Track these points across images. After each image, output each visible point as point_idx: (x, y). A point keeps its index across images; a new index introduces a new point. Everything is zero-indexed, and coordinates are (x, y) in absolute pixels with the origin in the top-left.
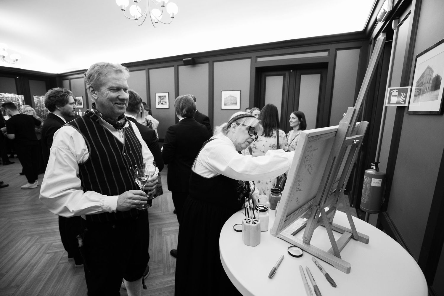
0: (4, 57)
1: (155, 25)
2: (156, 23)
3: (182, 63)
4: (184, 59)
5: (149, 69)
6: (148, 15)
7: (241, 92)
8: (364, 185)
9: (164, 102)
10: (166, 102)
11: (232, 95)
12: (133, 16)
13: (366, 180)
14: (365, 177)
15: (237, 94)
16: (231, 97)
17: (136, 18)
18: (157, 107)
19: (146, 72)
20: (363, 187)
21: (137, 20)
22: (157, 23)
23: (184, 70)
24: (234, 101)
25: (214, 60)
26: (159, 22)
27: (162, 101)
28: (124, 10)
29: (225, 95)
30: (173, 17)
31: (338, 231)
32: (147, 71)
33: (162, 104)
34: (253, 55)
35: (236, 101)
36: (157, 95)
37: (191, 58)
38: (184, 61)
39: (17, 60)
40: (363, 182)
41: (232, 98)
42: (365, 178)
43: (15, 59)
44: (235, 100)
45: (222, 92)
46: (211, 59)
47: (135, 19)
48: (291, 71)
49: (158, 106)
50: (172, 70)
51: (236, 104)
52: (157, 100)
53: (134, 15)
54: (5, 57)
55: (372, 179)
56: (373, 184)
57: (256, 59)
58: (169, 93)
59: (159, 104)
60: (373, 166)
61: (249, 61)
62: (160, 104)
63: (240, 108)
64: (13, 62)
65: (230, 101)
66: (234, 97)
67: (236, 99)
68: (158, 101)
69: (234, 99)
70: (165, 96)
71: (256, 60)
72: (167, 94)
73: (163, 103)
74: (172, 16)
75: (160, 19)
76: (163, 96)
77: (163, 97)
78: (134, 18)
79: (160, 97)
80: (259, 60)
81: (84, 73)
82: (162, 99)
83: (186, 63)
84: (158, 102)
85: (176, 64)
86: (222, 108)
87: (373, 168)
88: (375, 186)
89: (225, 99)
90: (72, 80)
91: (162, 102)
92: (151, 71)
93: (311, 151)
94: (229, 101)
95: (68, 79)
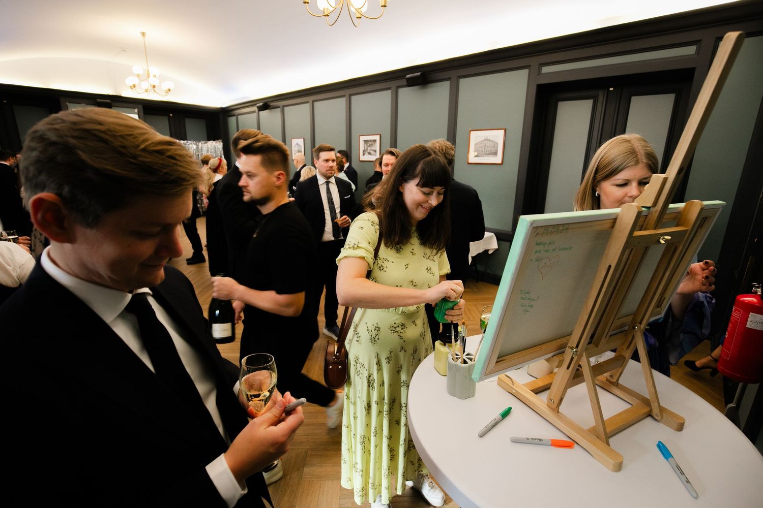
0: (154, 87)
1: (356, 21)
2: (357, 18)
3: (404, 82)
4: (408, 76)
5: (351, 95)
6: (345, 5)
7: (505, 132)
8: (730, 325)
9: (373, 150)
10: (375, 151)
11: (488, 138)
12: (322, 10)
13: (736, 314)
14: (734, 308)
15: (498, 136)
16: (487, 142)
17: (326, 14)
18: (361, 160)
19: (346, 100)
20: (729, 329)
21: (328, 16)
22: (360, 18)
23: (407, 95)
24: (492, 149)
25: (459, 75)
26: (362, 17)
27: (369, 148)
28: (308, 3)
29: (476, 137)
30: (385, 6)
31: (624, 399)
32: (348, 98)
33: (369, 153)
34: (534, 61)
35: (495, 149)
36: (363, 138)
37: (419, 73)
38: (408, 80)
39: (169, 90)
40: (730, 318)
41: (488, 144)
42: (735, 311)
43: (167, 89)
44: (494, 147)
45: (472, 132)
46: (453, 73)
47: (325, 16)
48: (611, 89)
49: (362, 158)
50: (386, 96)
51: (495, 154)
52: (362, 147)
53: (324, 9)
54: (156, 87)
55: (751, 314)
56: (749, 325)
57: (539, 67)
58: (380, 135)
59: (364, 154)
60: (758, 287)
61: (524, 73)
62: (366, 154)
63: (502, 161)
64: (165, 94)
65: (485, 148)
66: (492, 141)
67: (496, 144)
68: (363, 149)
69: (492, 145)
70: (375, 141)
71: (540, 70)
72: (377, 138)
73: (372, 152)
74: (383, 4)
75: (364, 10)
76: (371, 141)
77: (371, 143)
78: (324, 13)
79: (366, 141)
80: (546, 70)
81: (256, 104)
82: (369, 146)
83: (411, 83)
84: (364, 151)
85: (393, 84)
86: (470, 162)
87: (756, 292)
88: (755, 328)
89: (475, 144)
90: (239, 117)
91: (370, 150)
92: (354, 99)
93: (554, 250)
94: (483, 149)
95: (234, 115)
